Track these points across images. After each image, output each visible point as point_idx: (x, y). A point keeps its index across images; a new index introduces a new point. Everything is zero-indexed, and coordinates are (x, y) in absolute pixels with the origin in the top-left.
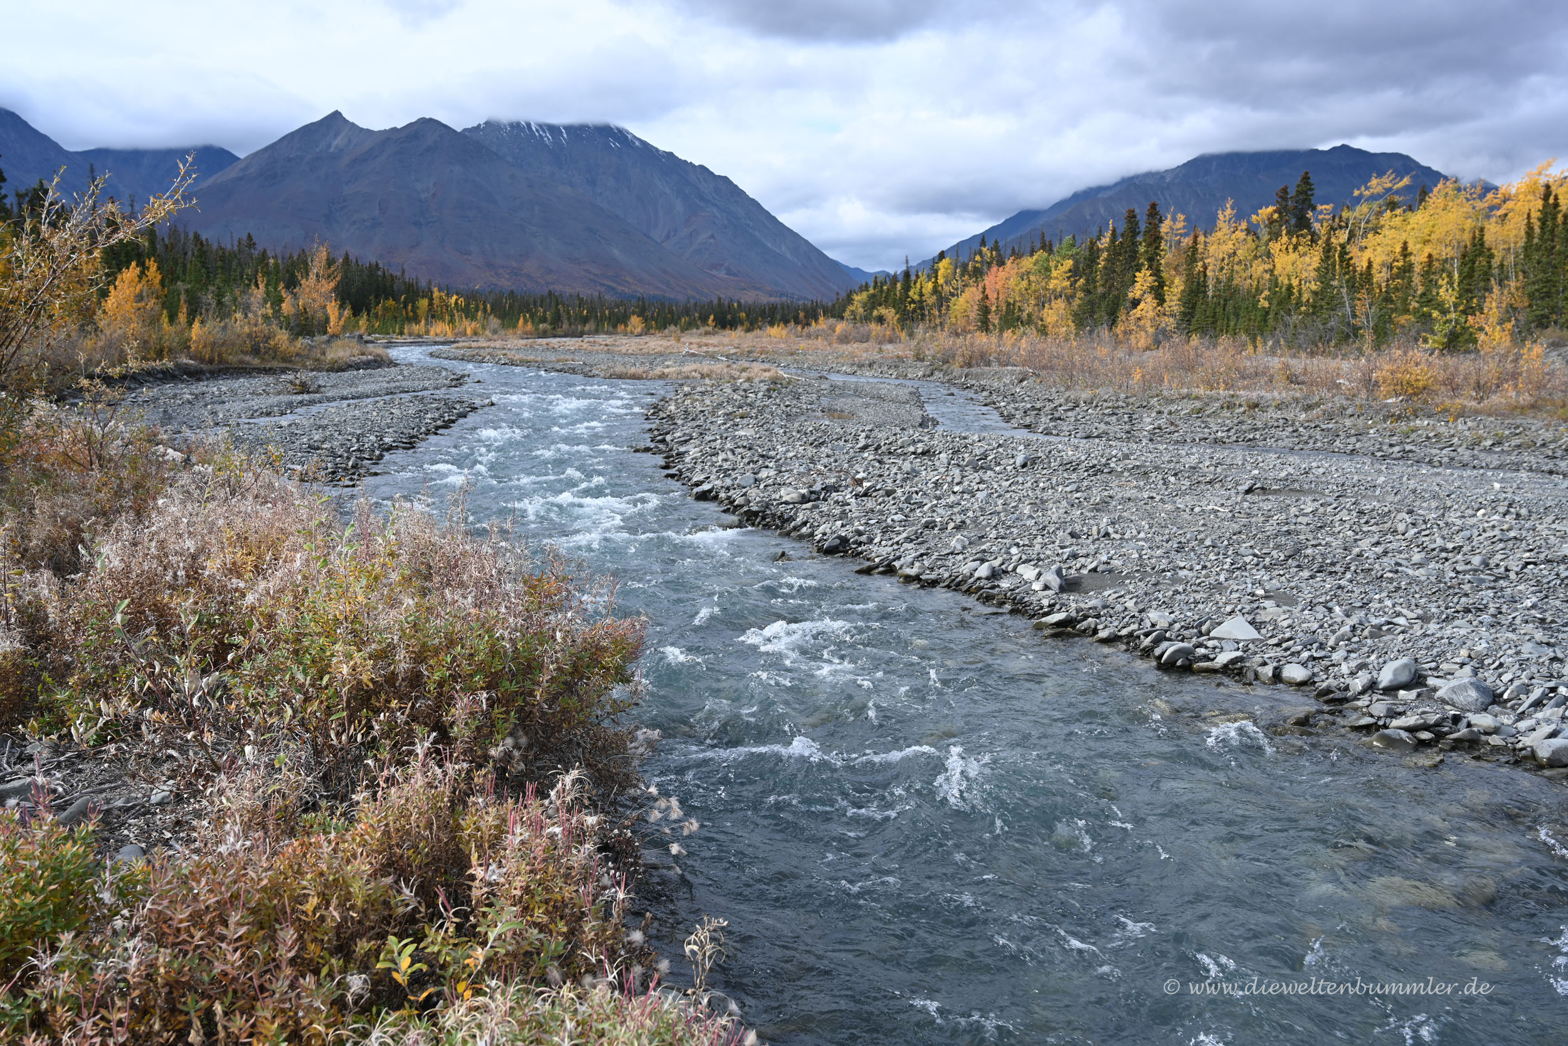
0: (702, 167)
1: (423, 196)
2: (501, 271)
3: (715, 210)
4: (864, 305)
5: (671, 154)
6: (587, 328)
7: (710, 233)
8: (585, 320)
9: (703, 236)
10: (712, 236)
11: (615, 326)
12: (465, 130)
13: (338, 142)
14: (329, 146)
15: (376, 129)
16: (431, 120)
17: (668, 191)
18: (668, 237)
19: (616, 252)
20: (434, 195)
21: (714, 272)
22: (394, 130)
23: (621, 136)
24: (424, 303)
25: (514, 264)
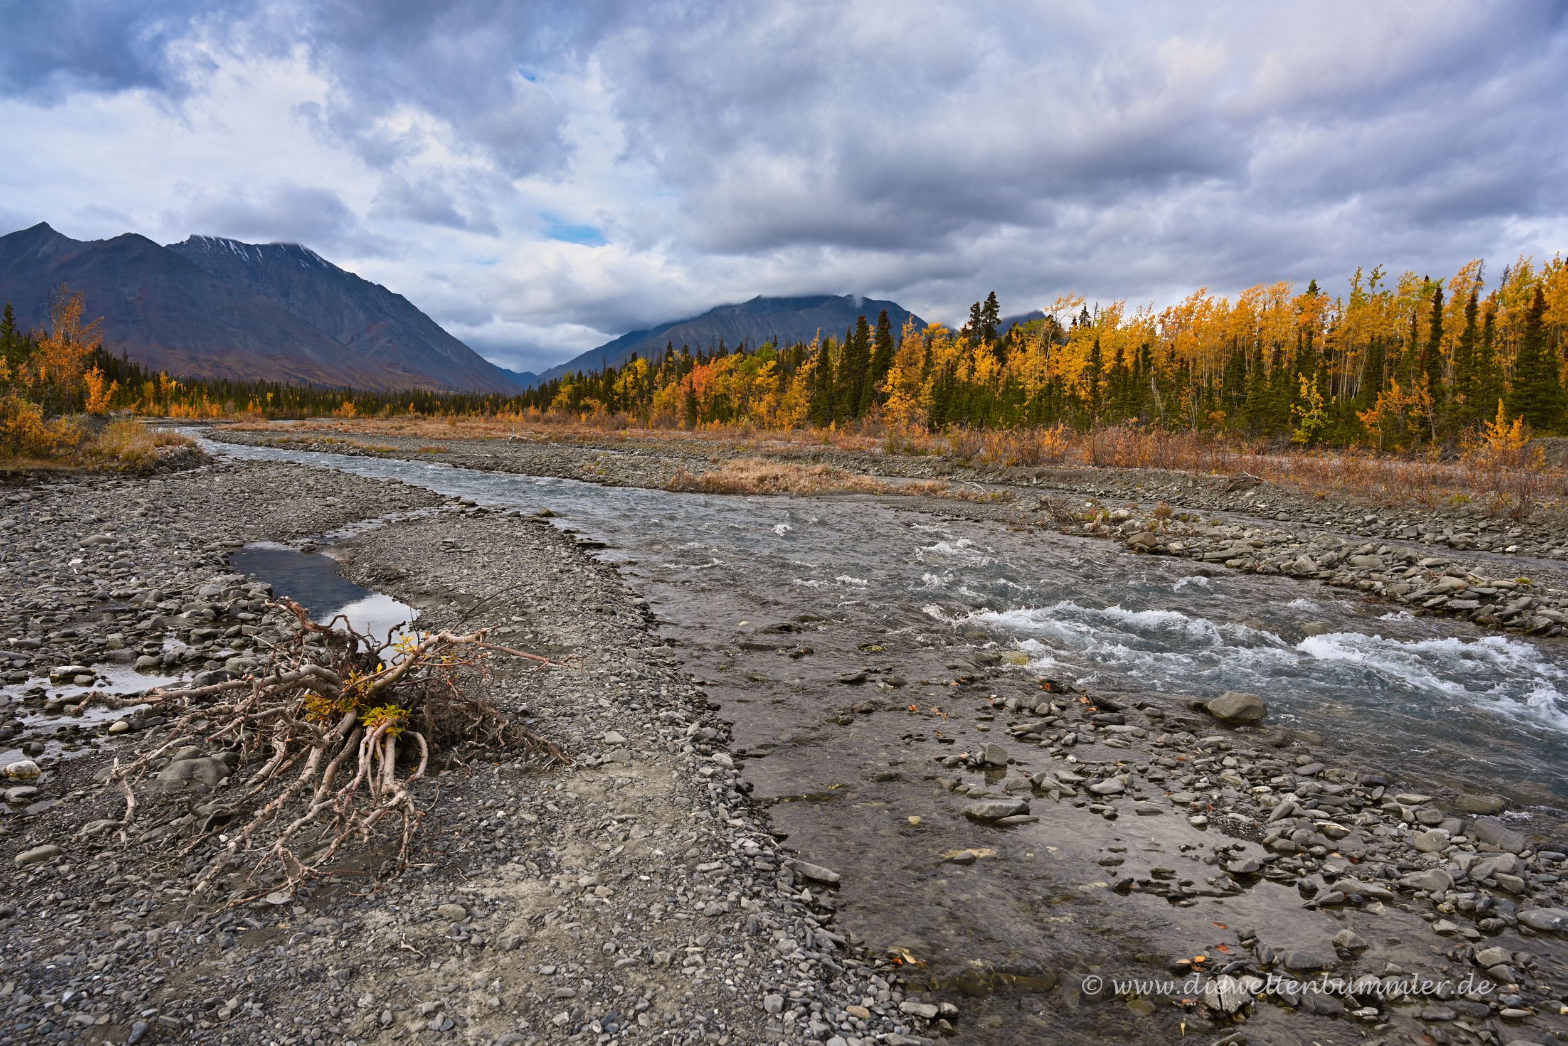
0: (380, 287)
1: (129, 299)
2: (203, 364)
3: (391, 320)
4: (570, 396)
5: (354, 275)
6: (305, 411)
7: (387, 339)
8: (301, 405)
9: (383, 341)
10: (390, 341)
11: (330, 411)
12: (169, 246)
13: (46, 249)
14: (37, 252)
15: (83, 240)
16: (136, 235)
17: (351, 304)
18: (352, 340)
19: (308, 351)
20: (140, 298)
21: (392, 369)
22: (102, 241)
23: (310, 257)
24: (149, 386)
25: (216, 359)
